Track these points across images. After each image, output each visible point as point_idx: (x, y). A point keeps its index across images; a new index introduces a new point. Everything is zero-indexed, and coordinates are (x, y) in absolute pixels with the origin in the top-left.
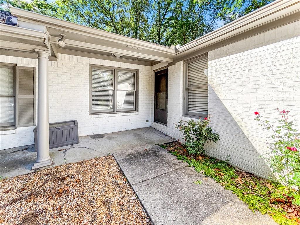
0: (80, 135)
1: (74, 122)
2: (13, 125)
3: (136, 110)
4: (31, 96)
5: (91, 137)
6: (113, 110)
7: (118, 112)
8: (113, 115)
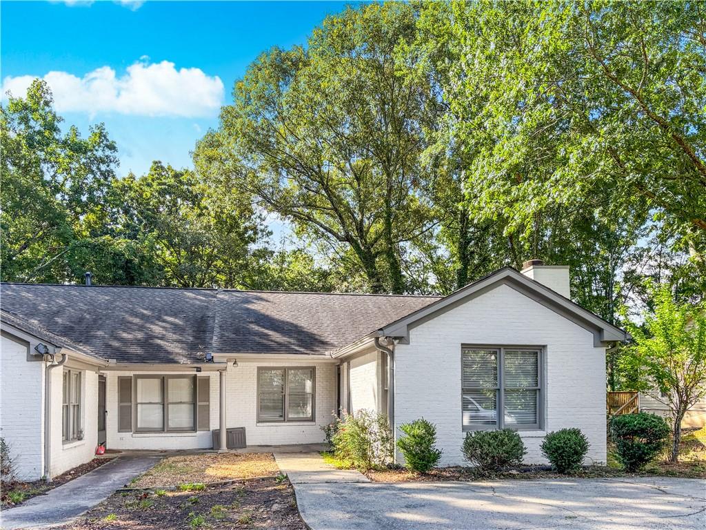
0: (248, 443)
1: (243, 429)
2: (194, 429)
3: (313, 419)
4: (208, 403)
5: (259, 446)
6: (283, 418)
7: (289, 421)
8: (284, 424)
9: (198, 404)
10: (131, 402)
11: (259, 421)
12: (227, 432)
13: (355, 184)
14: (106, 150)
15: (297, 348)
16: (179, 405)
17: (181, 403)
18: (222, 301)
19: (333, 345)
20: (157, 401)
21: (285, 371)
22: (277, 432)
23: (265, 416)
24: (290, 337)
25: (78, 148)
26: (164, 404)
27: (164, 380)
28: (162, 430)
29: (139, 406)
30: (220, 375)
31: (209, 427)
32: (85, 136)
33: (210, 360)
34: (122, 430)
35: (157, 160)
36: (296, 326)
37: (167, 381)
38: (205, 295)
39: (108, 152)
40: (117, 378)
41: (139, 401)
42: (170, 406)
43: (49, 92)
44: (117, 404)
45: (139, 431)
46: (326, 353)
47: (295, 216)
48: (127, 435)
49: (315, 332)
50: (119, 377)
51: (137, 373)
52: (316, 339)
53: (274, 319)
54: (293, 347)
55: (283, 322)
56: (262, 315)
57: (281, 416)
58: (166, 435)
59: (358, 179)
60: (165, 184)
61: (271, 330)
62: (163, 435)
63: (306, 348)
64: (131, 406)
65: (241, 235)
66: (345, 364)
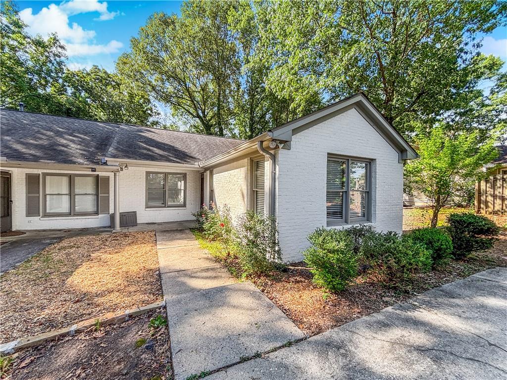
0: (138, 222)
1: (135, 213)
2: (97, 213)
3: (184, 205)
4: (107, 195)
5: (147, 223)
6: (165, 205)
7: (168, 207)
8: (165, 209)
9: (100, 195)
10: (39, 193)
11: (147, 207)
12: (120, 215)
13: (202, 92)
14: (59, 48)
15: (175, 159)
16: (85, 196)
17: (86, 194)
18: (123, 129)
19: (199, 159)
20: (65, 193)
21: (166, 175)
22: (160, 214)
23: (151, 204)
24: (169, 152)
25: (38, 43)
26: (72, 195)
27: (71, 178)
28: (69, 214)
29: (48, 197)
30: (115, 175)
31: (109, 211)
32: (46, 39)
33: (105, 163)
34: (30, 215)
35: (95, 65)
36: (173, 147)
37: (74, 178)
38: (112, 126)
39: (60, 50)
40: (25, 174)
41: (47, 193)
42: (76, 197)
43: (17, 6)
44: (24, 195)
45: (46, 215)
46: (196, 163)
47: (171, 103)
48: (36, 219)
49: (186, 151)
50: (26, 174)
51: (45, 171)
52: (188, 155)
53: (158, 142)
54: (171, 158)
55: (164, 144)
56: (150, 139)
57: (163, 204)
58: (71, 218)
59: (203, 90)
60: (99, 76)
61: (156, 148)
62: (70, 218)
63: (181, 160)
64: (39, 197)
65: (144, 112)
66: (208, 172)
